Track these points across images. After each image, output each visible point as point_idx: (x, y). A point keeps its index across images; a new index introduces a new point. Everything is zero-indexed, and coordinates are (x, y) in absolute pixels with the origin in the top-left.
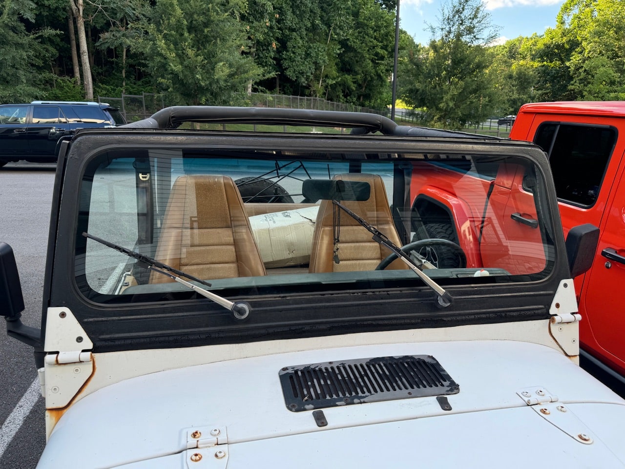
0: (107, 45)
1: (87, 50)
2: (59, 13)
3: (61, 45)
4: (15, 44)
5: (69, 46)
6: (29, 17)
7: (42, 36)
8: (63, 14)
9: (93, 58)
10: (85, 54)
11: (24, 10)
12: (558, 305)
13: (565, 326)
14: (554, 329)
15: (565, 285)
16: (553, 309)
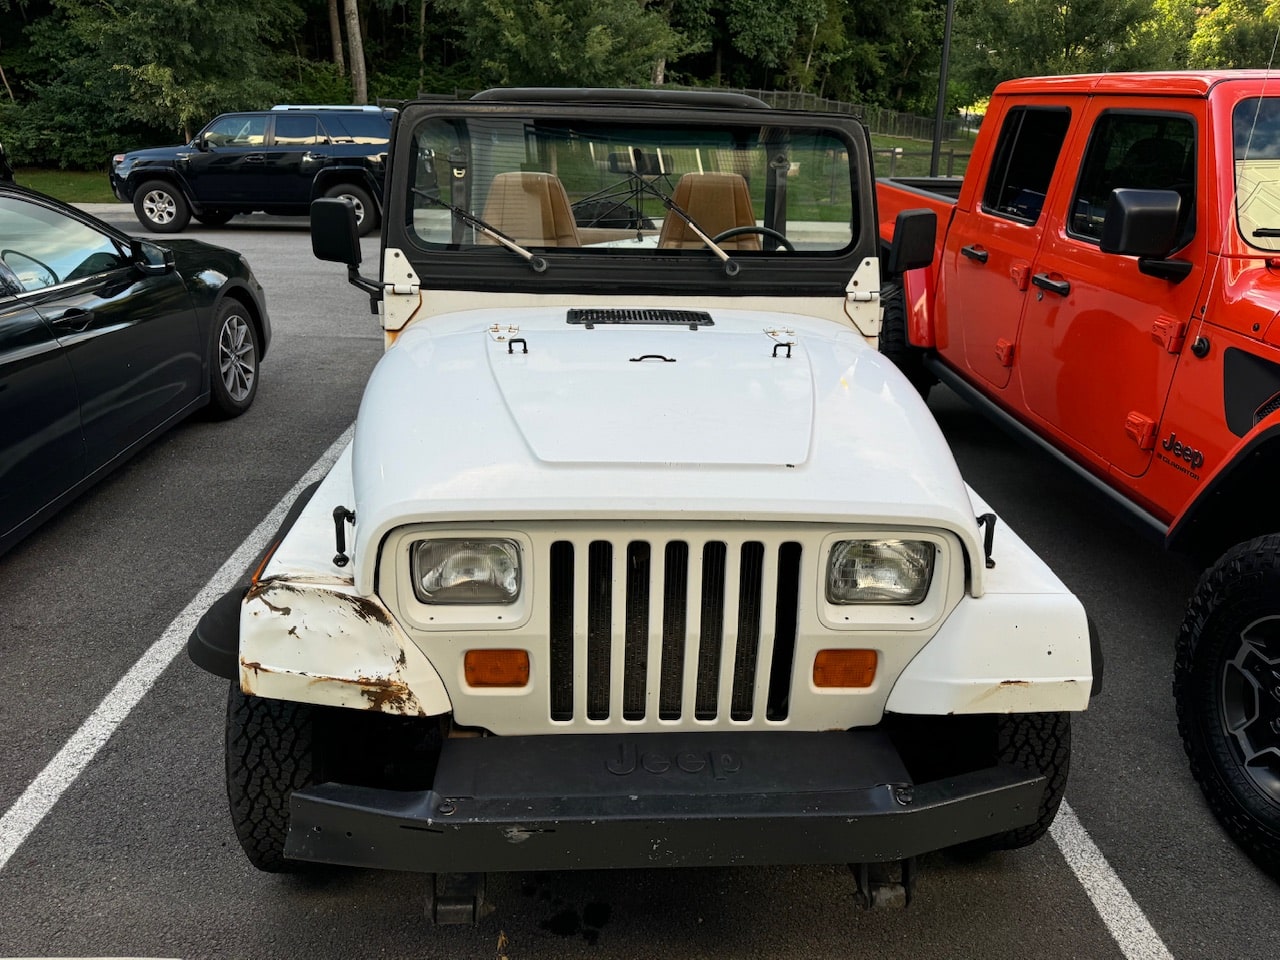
1: (356, 8)
10: (354, 16)
12: (856, 283)
13: (862, 305)
14: (850, 307)
15: (868, 263)
16: (850, 287)
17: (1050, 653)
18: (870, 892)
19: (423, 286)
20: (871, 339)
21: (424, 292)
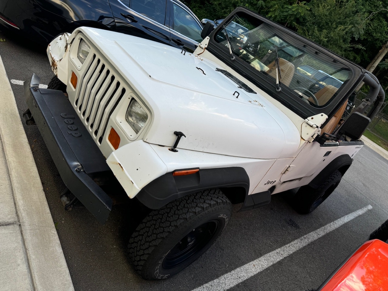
0: (384, 66)
1: (376, 66)
2: (378, 42)
3: (366, 59)
4: (339, 46)
5: (370, 61)
6: (356, 37)
7: (354, 47)
8: (379, 44)
9: (379, 74)
10: (374, 68)
11: (357, 33)
12: (312, 118)
13: (308, 127)
14: (304, 125)
15: (322, 115)
16: (309, 118)
17: (137, 169)
18: (64, 195)
19: (206, 48)
20: (302, 140)
21: (206, 50)
